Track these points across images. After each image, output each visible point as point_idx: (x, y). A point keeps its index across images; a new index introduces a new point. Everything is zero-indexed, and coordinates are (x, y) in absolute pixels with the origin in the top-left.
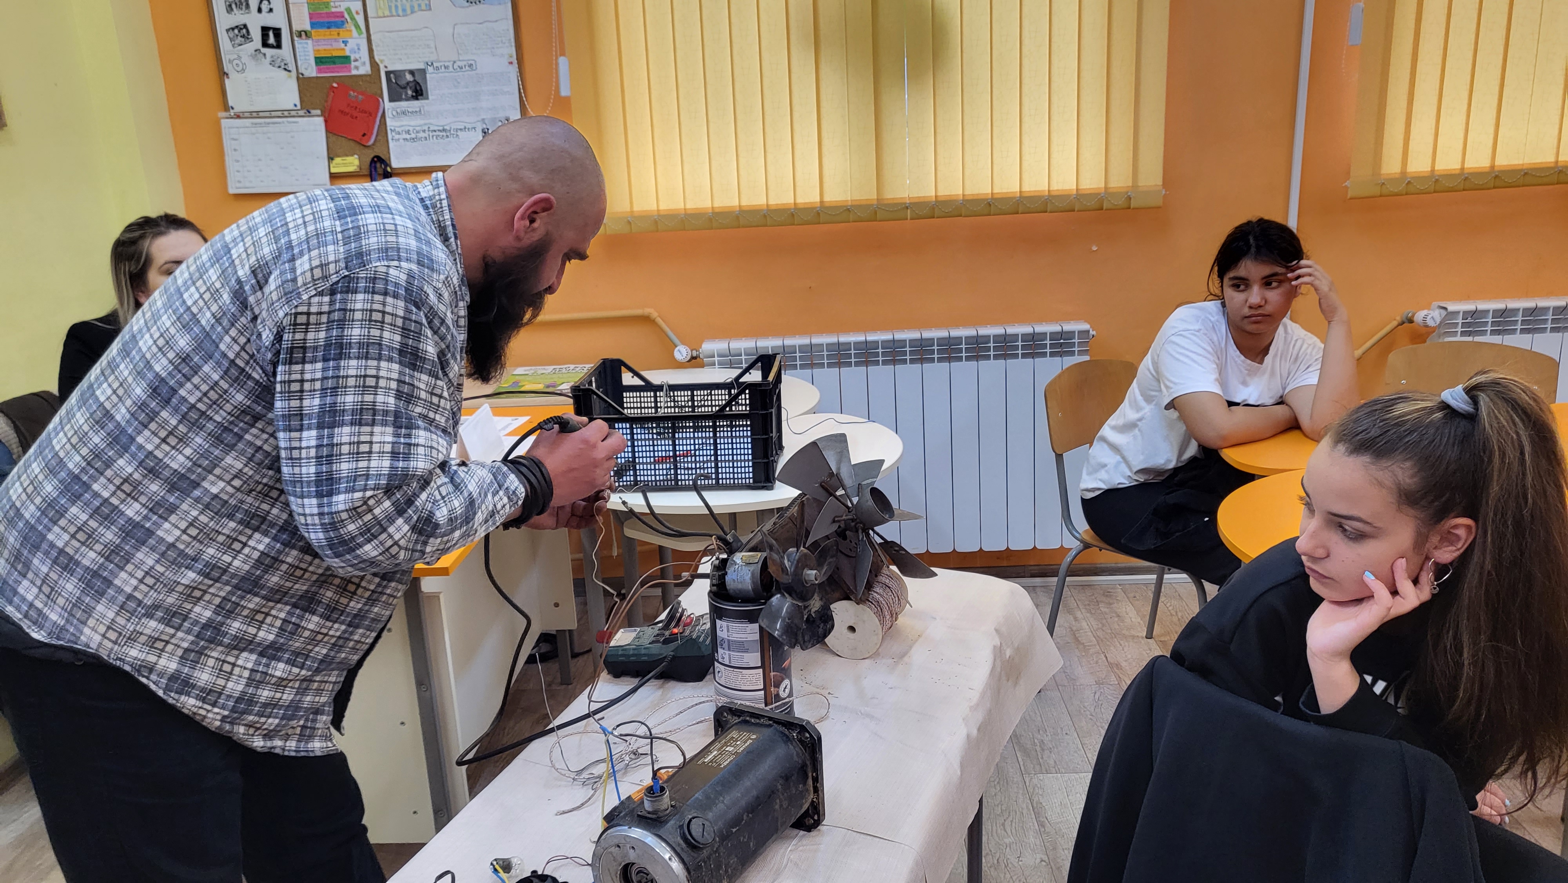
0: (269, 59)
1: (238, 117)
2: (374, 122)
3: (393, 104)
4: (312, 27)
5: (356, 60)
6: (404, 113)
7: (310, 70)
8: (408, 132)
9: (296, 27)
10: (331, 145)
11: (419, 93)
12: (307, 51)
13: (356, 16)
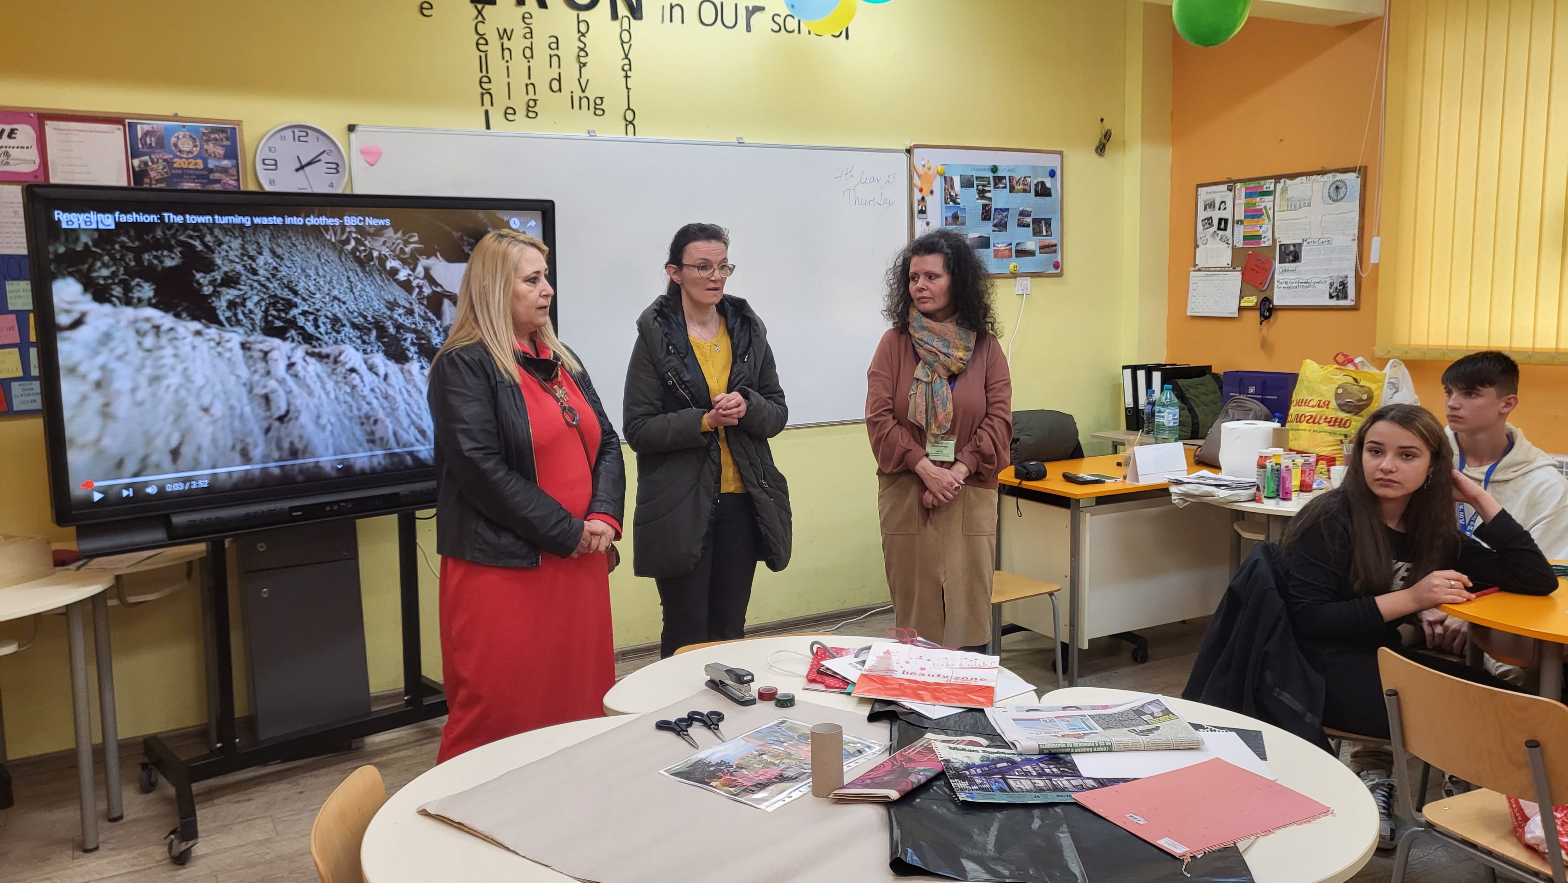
0: (1219, 237)
1: (1199, 270)
2: (1268, 275)
3: (1281, 265)
4: (1245, 217)
5: (1264, 238)
6: (1285, 271)
7: (1240, 244)
8: (1287, 283)
9: (1236, 218)
10: (1243, 289)
11: (1296, 258)
12: (1240, 231)
13: (1269, 211)
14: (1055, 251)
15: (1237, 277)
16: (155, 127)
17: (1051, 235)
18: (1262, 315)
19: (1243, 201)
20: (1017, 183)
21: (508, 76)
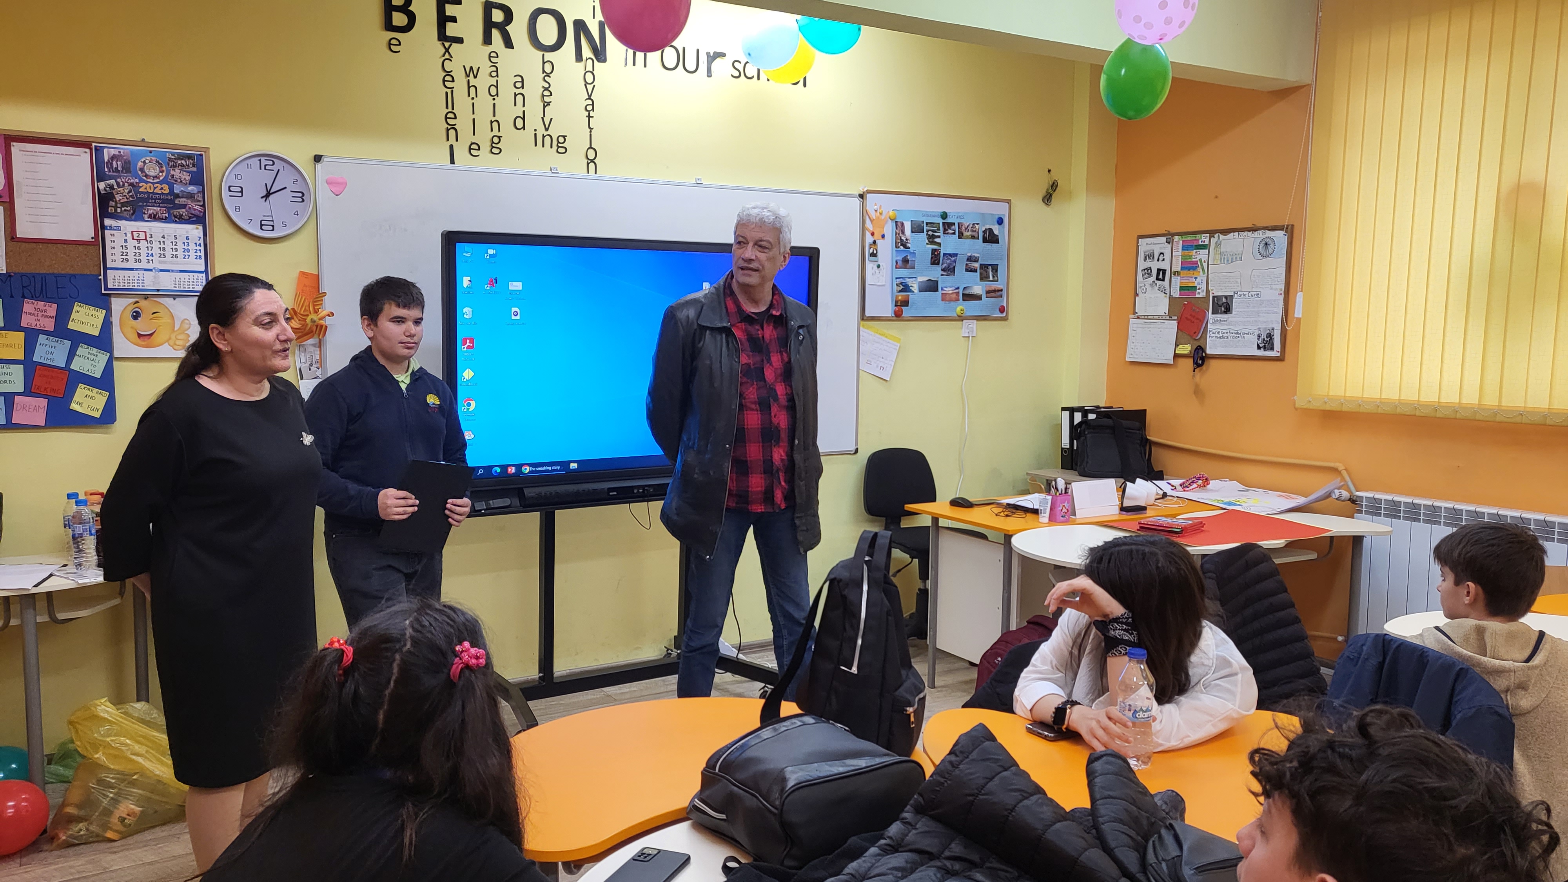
0: (1158, 287)
1: (1138, 318)
2: (1202, 325)
3: (1214, 316)
4: (1182, 268)
5: (1199, 289)
6: (1218, 321)
7: (1176, 294)
8: (1218, 333)
9: (1174, 269)
10: (1179, 337)
11: (1228, 310)
12: (1177, 282)
13: (1204, 264)
14: (1001, 296)
15: (1172, 326)
16: (122, 151)
17: (997, 281)
18: (1195, 363)
19: (1180, 253)
20: (965, 229)
21: (473, 113)
